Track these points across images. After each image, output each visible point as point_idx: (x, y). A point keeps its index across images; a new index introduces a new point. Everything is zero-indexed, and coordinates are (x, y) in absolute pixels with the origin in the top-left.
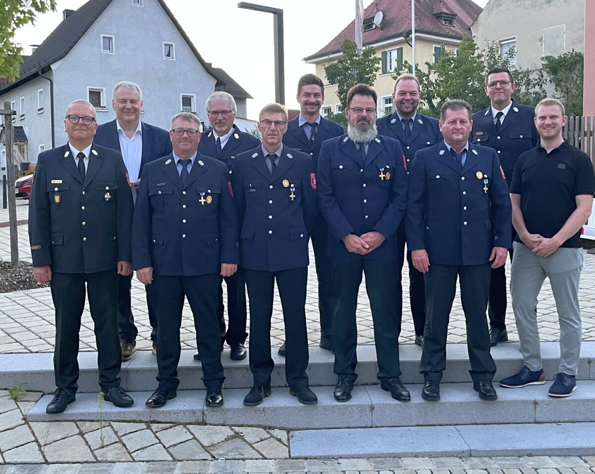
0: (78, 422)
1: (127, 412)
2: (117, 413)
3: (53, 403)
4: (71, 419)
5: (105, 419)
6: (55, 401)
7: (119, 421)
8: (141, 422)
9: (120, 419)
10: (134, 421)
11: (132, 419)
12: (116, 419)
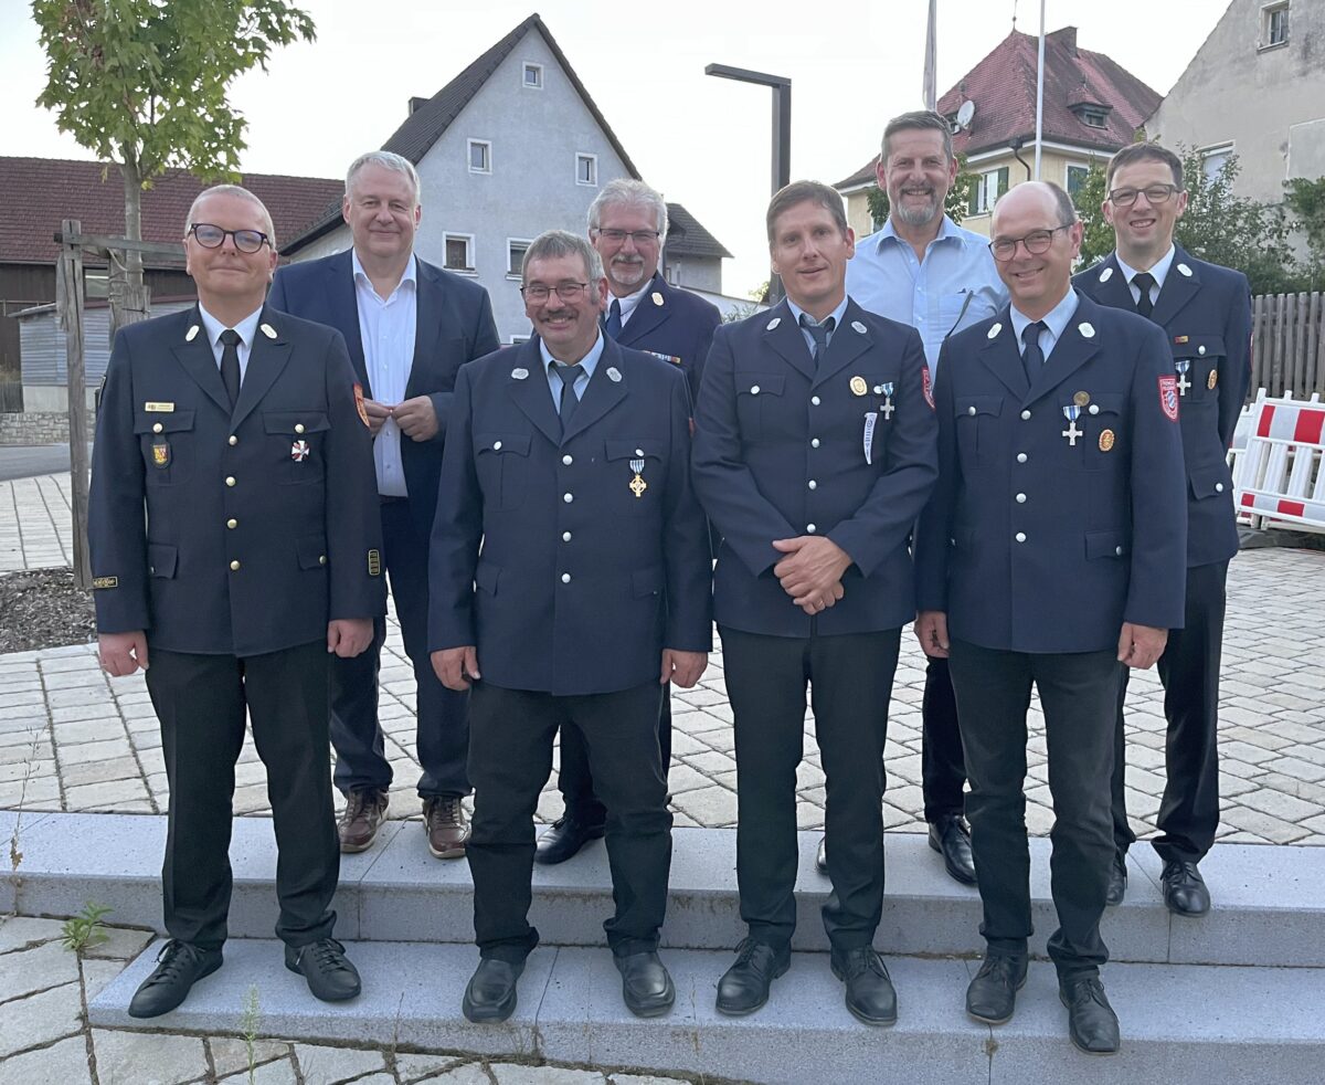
0: (211, 1039)
1: (337, 1019)
2: (312, 1019)
3: (152, 984)
4: (196, 1028)
5: (282, 1033)
6: (158, 977)
7: (315, 1042)
8: (372, 1046)
9: (320, 1035)
10: (356, 1045)
11: (352, 1037)
12: (308, 1035)
